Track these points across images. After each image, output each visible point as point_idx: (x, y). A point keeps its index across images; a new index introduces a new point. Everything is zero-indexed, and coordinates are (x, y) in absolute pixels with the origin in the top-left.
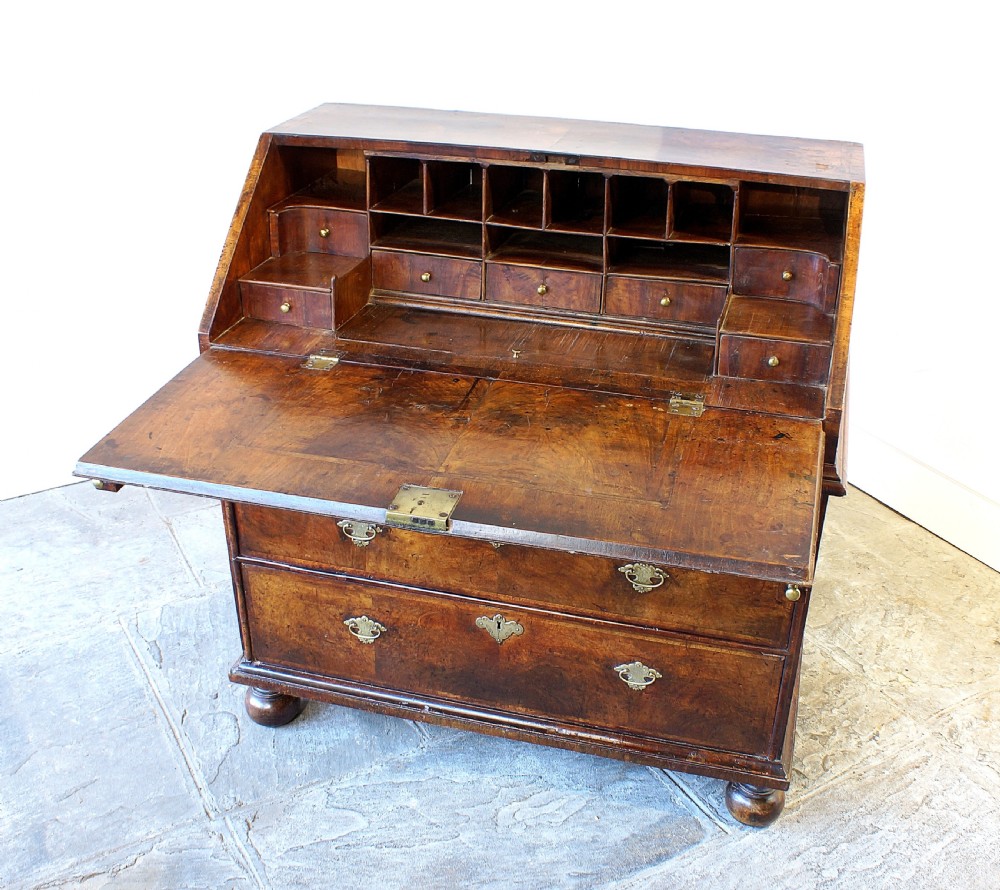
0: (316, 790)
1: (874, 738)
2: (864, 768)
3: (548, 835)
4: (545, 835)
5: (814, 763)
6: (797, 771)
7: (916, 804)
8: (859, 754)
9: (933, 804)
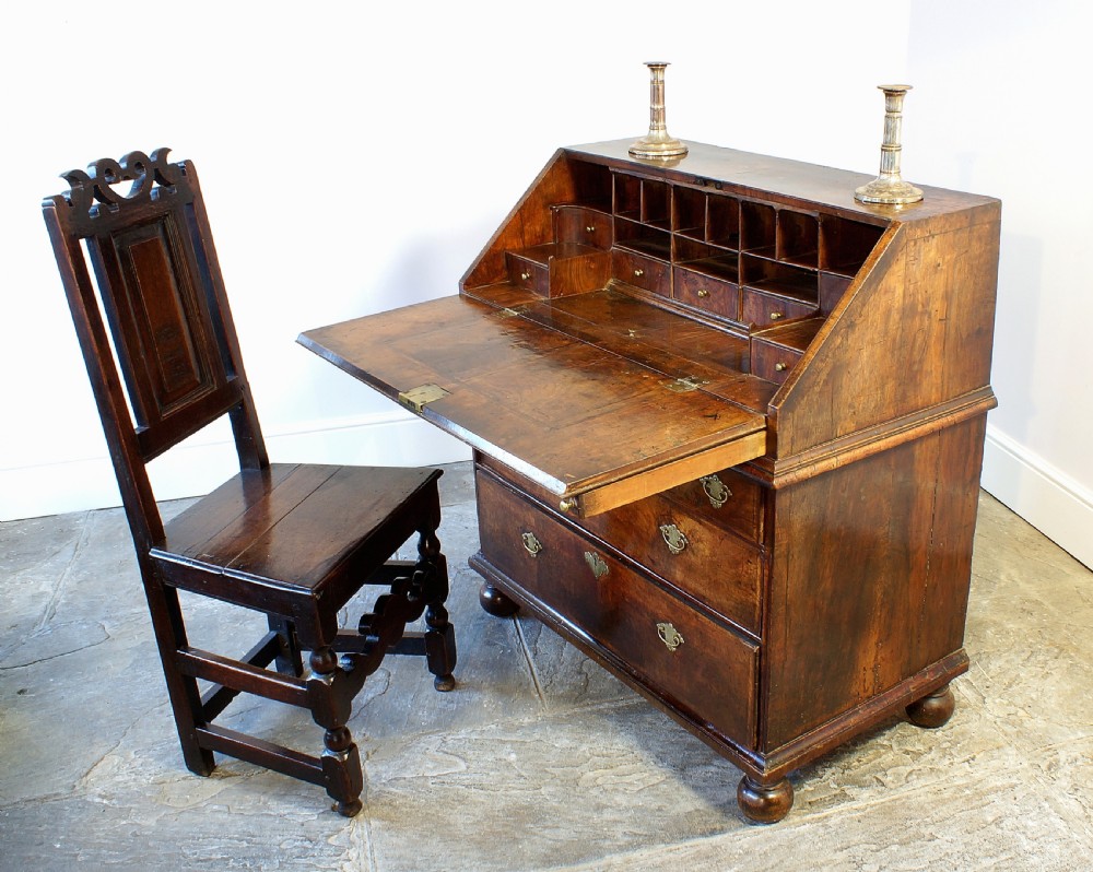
0: (434, 737)
1: (968, 761)
2: (946, 785)
3: (620, 799)
4: (617, 799)
5: (898, 775)
6: (877, 779)
7: (985, 822)
8: (947, 772)
9: (1003, 825)
